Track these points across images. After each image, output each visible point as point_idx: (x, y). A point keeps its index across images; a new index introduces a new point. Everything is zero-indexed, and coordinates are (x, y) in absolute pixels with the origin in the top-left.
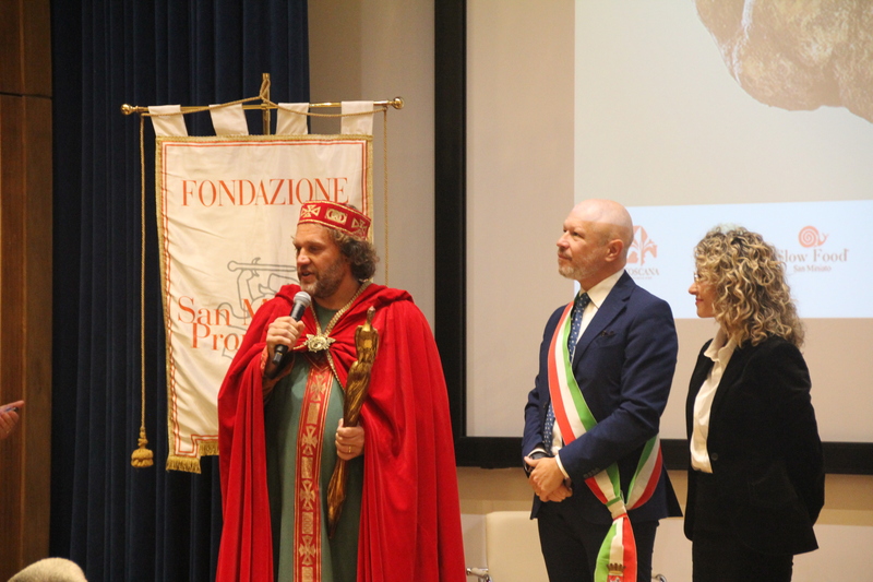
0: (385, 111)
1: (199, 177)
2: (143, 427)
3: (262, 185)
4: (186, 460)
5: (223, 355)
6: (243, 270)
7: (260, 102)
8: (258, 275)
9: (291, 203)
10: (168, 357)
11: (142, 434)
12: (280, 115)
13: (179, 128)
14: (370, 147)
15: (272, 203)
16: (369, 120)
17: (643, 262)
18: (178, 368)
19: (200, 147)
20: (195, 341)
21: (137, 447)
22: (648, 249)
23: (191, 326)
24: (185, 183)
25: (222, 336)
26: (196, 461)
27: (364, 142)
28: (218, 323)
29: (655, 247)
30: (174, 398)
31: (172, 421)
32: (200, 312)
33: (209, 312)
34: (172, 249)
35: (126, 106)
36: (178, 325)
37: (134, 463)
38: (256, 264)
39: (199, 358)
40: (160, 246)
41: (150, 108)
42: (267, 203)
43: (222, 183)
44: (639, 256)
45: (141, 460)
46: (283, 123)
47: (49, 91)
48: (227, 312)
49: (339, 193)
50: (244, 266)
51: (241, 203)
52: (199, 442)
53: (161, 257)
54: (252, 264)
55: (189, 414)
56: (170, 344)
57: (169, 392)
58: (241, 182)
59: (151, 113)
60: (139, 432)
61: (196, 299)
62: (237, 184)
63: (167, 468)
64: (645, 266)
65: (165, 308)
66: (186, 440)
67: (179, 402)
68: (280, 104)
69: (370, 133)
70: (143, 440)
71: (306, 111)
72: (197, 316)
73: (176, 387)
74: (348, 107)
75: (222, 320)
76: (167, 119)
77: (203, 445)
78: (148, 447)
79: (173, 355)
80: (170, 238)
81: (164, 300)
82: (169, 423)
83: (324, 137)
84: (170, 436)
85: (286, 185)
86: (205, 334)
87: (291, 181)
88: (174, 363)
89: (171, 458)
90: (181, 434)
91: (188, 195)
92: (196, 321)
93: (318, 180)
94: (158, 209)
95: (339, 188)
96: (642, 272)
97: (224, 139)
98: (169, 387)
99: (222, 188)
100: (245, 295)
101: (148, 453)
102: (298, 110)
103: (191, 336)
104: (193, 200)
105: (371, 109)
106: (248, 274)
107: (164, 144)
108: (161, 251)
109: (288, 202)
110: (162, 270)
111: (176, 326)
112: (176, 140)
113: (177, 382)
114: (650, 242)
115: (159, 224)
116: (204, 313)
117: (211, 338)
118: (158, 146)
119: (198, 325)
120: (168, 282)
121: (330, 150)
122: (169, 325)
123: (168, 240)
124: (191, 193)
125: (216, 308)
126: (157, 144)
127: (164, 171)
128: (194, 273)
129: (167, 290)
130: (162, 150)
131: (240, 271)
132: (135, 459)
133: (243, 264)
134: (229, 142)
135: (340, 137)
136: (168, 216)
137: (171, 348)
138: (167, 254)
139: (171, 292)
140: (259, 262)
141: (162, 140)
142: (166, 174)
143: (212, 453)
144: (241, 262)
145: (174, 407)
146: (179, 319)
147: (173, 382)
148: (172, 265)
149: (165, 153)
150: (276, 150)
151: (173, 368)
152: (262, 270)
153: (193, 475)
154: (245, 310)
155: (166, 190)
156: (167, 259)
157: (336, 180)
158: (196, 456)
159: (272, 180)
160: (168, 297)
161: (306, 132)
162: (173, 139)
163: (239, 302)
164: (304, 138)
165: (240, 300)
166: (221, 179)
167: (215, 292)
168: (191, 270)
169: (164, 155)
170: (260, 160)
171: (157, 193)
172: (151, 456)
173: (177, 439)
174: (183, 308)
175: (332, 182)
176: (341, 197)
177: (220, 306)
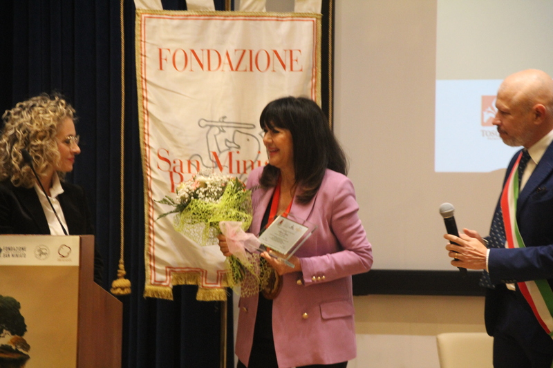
1: (173, 46)
2: (122, 260)
3: (227, 54)
4: (160, 289)
6: (211, 126)
8: (224, 131)
9: (251, 70)
10: (146, 200)
11: (122, 266)
13: (156, 3)
14: (319, 25)
15: (237, 70)
18: (155, 208)
19: (173, 20)
20: (173, 186)
21: (116, 278)
23: (169, 173)
24: (160, 50)
26: (169, 290)
27: (315, 19)
28: (189, 172)
30: (152, 236)
31: (150, 256)
32: (174, 162)
33: (181, 162)
34: (150, 108)
36: (157, 174)
37: (116, 291)
38: (223, 122)
40: (140, 105)
42: (232, 69)
43: (193, 51)
45: (123, 289)
46: (246, 1)
48: (198, 162)
49: (294, 63)
50: (214, 124)
51: (209, 69)
53: (140, 114)
54: (220, 122)
55: (165, 249)
56: (150, 189)
57: (147, 230)
58: (209, 51)
60: (118, 263)
61: (173, 150)
62: (206, 53)
63: (145, 295)
65: (143, 158)
66: (160, 272)
67: (156, 239)
69: (319, 12)
70: (122, 271)
72: (173, 165)
73: (155, 226)
75: (193, 169)
77: (176, 276)
78: (126, 277)
79: (153, 198)
80: (148, 97)
81: (143, 152)
82: (146, 257)
83: (280, 15)
84: (147, 268)
85: (247, 55)
86: (179, 180)
87: (251, 52)
88: (153, 205)
89: (147, 287)
90: (157, 267)
91: (163, 61)
92: (172, 170)
93: (275, 51)
94: (138, 73)
95: (294, 58)
97: (194, 13)
98: (146, 226)
99: (193, 55)
100: (214, 149)
101: (126, 282)
103: (168, 182)
104: (168, 65)
106: (215, 130)
107: (143, 16)
108: (140, 109)
109: (249, 69)
110: (141, 125)
111: (155, 172)
112: (152, 13)
113: (155, 222)
115: (139, 86)
116: (178, 163)
118: (137, 18)
119: (174, 173)
120: (146, 136)
121: (285, 26)
122: (149, 173)
123: (147, 100)
124: (166, 60)
125: (188, 158)
126: (137, 16)
127: (143, 40)
128: (170, 129)
129: (146, 142)
130: (141, 21)
131: (208, 128)
132: (117, 288)
133: (212, 122)
134: (199, 16)
135: (293, 15)
136: (147, 78)
137: (150, 193)
138: (146, 112)
139: (150, 144)
140: (225, 120)
141: (141, 12)
142: (145, 42)
143: (183, 283)
144: (210, 119)
145: (152, 243)
146: (159, 167)
147: (151, 222)
148: (150, 121)
149: (145, 25)
150: (239, 24)
151: (151, 209)
152: (228, 127)
153: (167, 301)
154: (213, 161)
155: (145, 56)
156: (146, 116)
157: (291, 51)
158: (168, 286)
159: (236, 50)
160: (147, 148)
161: (264, 10)
162: (151, 12)
163: (208, 154)
164: (263, 14)
165: (209, 151)
166: (193, 48)
167: (188, 145)
168: (166, 125)
169: (143, 26)
170: (226, 32)
171: (136, 58)
172: (130, 285)
173: (153, 271)
174: (161, 158)
175: (288, 53)
176: (296, 66)
177: (191, 157)
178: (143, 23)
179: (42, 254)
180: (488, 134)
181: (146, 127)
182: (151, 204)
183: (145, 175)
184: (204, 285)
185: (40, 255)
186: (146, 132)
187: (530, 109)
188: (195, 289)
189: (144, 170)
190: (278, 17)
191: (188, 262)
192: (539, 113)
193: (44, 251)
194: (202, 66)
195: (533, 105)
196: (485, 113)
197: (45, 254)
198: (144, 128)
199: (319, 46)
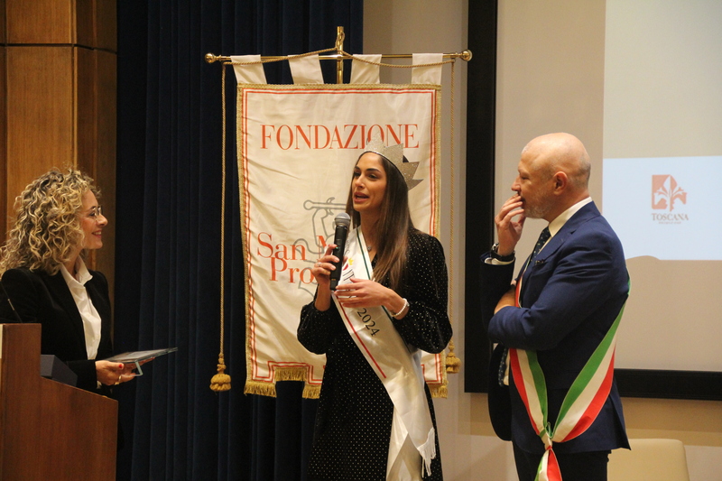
0: (453, 63)
1: (278, 122)
2: (221, 354)
3: (336, 130)
4: (262, 385)
5: (299, 287)
6: (319, 208)
7: (336, 52)
8: (332, 214)
10: (247, 289)
11: (221, 360)
12: (354, 65)
13: (259, 76)
15: (346, 147)
16: (439, 70)
17: (672, 208)
18: (256, 298)
19: (278, 94)
20: (274, 274)
21: (216, 373)
22: (678, 196)
23: (270, 259)
24: (264, 127)
25: (298, 270)
26: (272, 386)
27: (434, 91)
28: (294, 258)
29: (685, 194)
30: (252, 327)
31: (250, 348)
32: (277, 248)
33: (285, 248)
34: (251, 189)
35: (210, 55)
36: (257, 260)
37: (214, 388)
38: (330, 203)
39: (276, 290)
40: (240, 186)
41: (231, 57)
42: (341, 147)
43: (298, 127)
44: (668, 203)
45: (221, 385)
46: (357, 73)
47: (114, 46)
48: (303, 248)
49: (410, 138)
50: (321, 206)
51: (317, 147)
52: (275, 368)
53: (241, 196)
54: (327, 203)
55: (266, 342)
56: (250, 277)
57: (247, 321)
58: (316, 127)
59: (233, 62)
60: (218, 358)
61: (275, 235)
62: (313, 129)
63: (246, 392)
64: (674, 212)
65: (244, 243)
66: (262, 366)
67: (257, 331)
68: (355, 56)
69: (439, 83)
70: (222, 366)
71: (379, 62)
72: (275, 251)
73: (255, 316)
74: (419, 58)
75: (298, 255)
76: (248, 69)
77: (279, 371)
78: (226, 372)
79: (253, 287)
80: (249, 178)
81: (243, 236)
82: (247, 351)
83: (395, 87)
84: (248, 362)
85: (359, 130)
86: (282, 268)
87: (363, 127)
88: (253, 295)
89: (249, 383)
90: (258, 361)
91: (267, 139)
92: (274, 256)
93: (389, 126)
94: (239, 151)
95: (410, 134)
96: (670, 217)
97: (301, 87)
98: (247, 316)
99: (299, 132)
100: (320, 232)
101: (226, 377)
102: (371, 61)
103: (269, 270)
104: (271, 143)
105: (441, 61)
106: (322, 213)
107: (245, 91)
108: (241, 191)
109: (360, 146)
110: (242, 208)
111: (255, 259)
112: (255, 88)
113: (255, 312)
114: (680, 189)
115: (239, 165)
116: (281, 248)
117: (287, 271)
118: (239, 94)
119: (276, 259)
120: (247, 219)
121: (401, 99)
122: (249, 259)
123: (248, 181)
124: (270, 137)
125: (293, 244)
126: (238, 91)
127: (244, 116)
128: (273, 211)
129: (247, 226)
130: (242, 96)
131: (315, 210)
132: (215, 384)
133: (319, 203)
134: (307, 90)
135: (411, 87)
136: (248, 158)
137: (250, 281)
138: (247, 193)
139: (251, 228)
140: (333, 202)
141: (243, 86)
142: (246, 118)
143: (288, 379)
144: (317, 201)
145: (252, 336)
146: (259, 253)
147: (252, 312)
148: (251, 203)
149: (246, 100)
150: (350, 97)
151: (252, 299)
152: (335, 209)
153: (270, 398)
154: (319, 246)
155: (246, 134)
156: (247, 198)
157: (407, 126)
158: (272, 381)
159: (345, 126)
160: (248, 233)
161: (378, 82)
162: (253, 87)
163: (313, 238)
164: (376, 87)
165: (315, 236)
166: (298, 125)
167: (292, 229)
168: (269, 208)
169: (244, 101)
170: (335, 107)
171: (238, 136)
172: (230, 380)
173: (255, 366)
174: (262, 243)
175: (403, 128)
176: (412, 143)
177: (296, 242)
178: (244, 98)
180: (660, 217)
181: (247, 210)
182: (251, 292)
183: (245, 262)
184: (311, 381)
186: (247, 215)
187: (552, 177)
188: (301, 385)
189: (245, 257)
190: (392, 89)
191: (292, 356)
192: (560, 181)
194: (309, 144)
195: (555, 172)
196: (656, 195)
198: (245, 211)
199: (438, 121)
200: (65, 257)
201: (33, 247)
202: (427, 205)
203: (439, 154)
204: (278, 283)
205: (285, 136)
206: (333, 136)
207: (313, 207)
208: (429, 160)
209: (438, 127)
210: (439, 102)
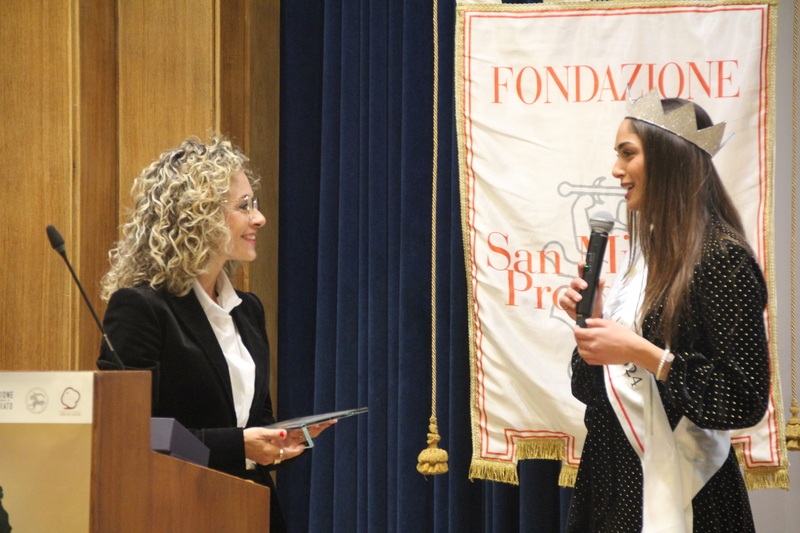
1: (518, 62)
2: (433, 418)
3: (609, 73)
4: (496, 465)
5: (552, 316)
6: (581, 194)
8: (601, 202)
10: (471, 318)
11: (433, 427)
14: (774, 16)
15: (624, 98)
18: (485, 332)
19: (518, 19)
20: (512, 296)
21: (426, 446)
23: (506, 272)
24: (496, 70)
25: (549, 289)
26: (512, 467)
27: (766, 6)
28: (543, 271)
30: (480, 377)
31: (478, 410)
32: (517, 255)
33: (529, 255)
34: (477, 165)
36: (486, 275)
37: (422, 469)
38: (599, 186)
39: (516, 319)
40: (461, 161)
42: (616, 99)
43: (550, 69)
45: (432, 464)
48: (557, 256)
49: (726, 83)
50: (583, 190)
51: (578, 99)
52: (515, 439)
53: (462, 177)
54: (594, 186)
55: (501, 399)
56: (475, 300)
57: (473, 368)
58: (578, 68)
60: (429, 423)
61: (514, 235)
62: (572, 71)
63: (471, 476)
65: (466, 248)
66: (496, 437)
67: (488, 383)
70: (434, 435)
72: (514, 260)
73: (484, 360)
75: (549, 267)
77: (522, 444)
78: (441, 445)
79: (480, 315)
80: (474, 149)
81: (465, 237)
82: (473, 413)
83: (702, 2)
84: (475, 430)
85: (644, 71)
86: (525, 286)
87: (651, 67)
88: (481, 327)
89: (476, 462)
90: (490, 428)
91: (501, 88)
92: (512, 268)
93: (692, 65)
94: (458, 108)
95: (725, 75)
97: (554, 7)
98: (472, 360)
99: (550, 77)
100: (584, 231)
101: (441, 454)
103: (506, 289)
104: (508, 95)
106: (586, 201)
107: (468, 14)
108: (462, 168)
110: (463, 195)
111: (483, 273)
112: (485, 11)
113: (485, 353)
115: (459, 130)
116: (523, 256)
117: (533, 291)
118: (458, 19)
119: (515, 273)
120: (471, 212)
121: (711, 21)
122: (474, 273)
123: (472, 154)
124: (505, 85)
125: (541, 249)
126: (457, 16)
127: (467, 54)
128: (510, 200)
129: (471, 223)
130: (464, 23)
131: (575, 196)
132: (424, 463)
133: (581, 186)
134: (562, 11)
136: (473, 117)
137: (476, 306)
138: (470, 172)
139: (477, 226)
140: (603, 184)
141: (465, 8)
142: (470, 57)
143: (535, 456)
144: (578, 184)
145: (481, 390)
146: (489, 264)
147: (479, 353)
148: (477, 187)
149: (470, 28)
150: (631, 21)
151: (479, 333)
152: (607, 194)
153: (509, 486)
154: (581, 252)
155: (470, 81)
156: (471, 179)
157: (721, 64)
158: (511, 460)
159: (623, 66)
160: (472, 233)
162: (481, 8)
163: (573, 240)
165: (576, 237)
166: (549, 66)
167: (539, 226)
168: (503, 195)
169: (467, 30)
170: (606, 36)
171: (456, 84)
172: (446, 458)
173: (484, 436)
174: (494, 248)
175: (715, 67)
176: (729, 89)
177: (546, 247)
178: (467, 26)
179: (36, 403)
181: (471, 198)
182: (478, 324)
183: (469, 277)
184: (571, 461)
185: (34, 405)
186: (471, 205)
188: (555, 467)
189: (468, 269)
190: (698, 6)
191: (542, 422)
193: (40, 398)
194: (566, 94)
197: (42, 403)
198: (468, 200)
199: (773, 53)
200: (201, 266)
201: (154, 250)
202: (753, 187)
203: (773, 106)
204: (519, 309)
205: (529, 84)
206: (604, 82)
207: (572, 193)
208: (756, 116)
209: (772, 63)
210: (774, 24)
